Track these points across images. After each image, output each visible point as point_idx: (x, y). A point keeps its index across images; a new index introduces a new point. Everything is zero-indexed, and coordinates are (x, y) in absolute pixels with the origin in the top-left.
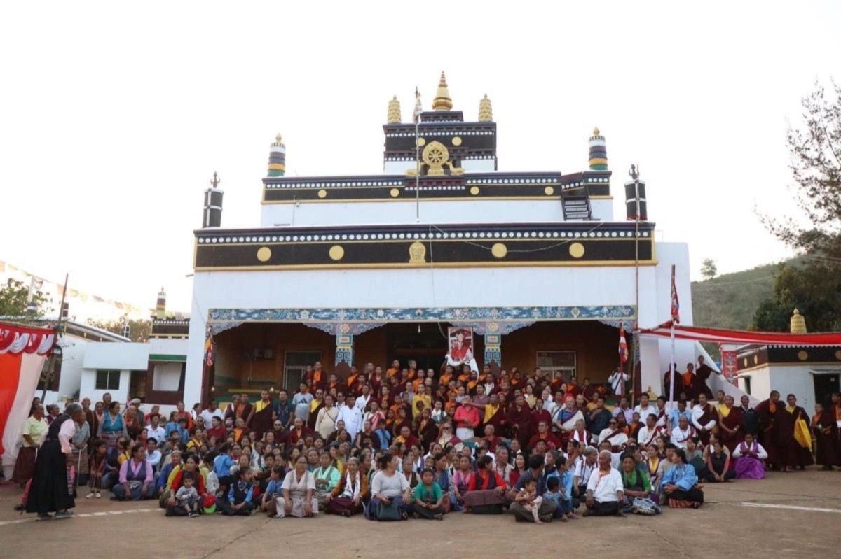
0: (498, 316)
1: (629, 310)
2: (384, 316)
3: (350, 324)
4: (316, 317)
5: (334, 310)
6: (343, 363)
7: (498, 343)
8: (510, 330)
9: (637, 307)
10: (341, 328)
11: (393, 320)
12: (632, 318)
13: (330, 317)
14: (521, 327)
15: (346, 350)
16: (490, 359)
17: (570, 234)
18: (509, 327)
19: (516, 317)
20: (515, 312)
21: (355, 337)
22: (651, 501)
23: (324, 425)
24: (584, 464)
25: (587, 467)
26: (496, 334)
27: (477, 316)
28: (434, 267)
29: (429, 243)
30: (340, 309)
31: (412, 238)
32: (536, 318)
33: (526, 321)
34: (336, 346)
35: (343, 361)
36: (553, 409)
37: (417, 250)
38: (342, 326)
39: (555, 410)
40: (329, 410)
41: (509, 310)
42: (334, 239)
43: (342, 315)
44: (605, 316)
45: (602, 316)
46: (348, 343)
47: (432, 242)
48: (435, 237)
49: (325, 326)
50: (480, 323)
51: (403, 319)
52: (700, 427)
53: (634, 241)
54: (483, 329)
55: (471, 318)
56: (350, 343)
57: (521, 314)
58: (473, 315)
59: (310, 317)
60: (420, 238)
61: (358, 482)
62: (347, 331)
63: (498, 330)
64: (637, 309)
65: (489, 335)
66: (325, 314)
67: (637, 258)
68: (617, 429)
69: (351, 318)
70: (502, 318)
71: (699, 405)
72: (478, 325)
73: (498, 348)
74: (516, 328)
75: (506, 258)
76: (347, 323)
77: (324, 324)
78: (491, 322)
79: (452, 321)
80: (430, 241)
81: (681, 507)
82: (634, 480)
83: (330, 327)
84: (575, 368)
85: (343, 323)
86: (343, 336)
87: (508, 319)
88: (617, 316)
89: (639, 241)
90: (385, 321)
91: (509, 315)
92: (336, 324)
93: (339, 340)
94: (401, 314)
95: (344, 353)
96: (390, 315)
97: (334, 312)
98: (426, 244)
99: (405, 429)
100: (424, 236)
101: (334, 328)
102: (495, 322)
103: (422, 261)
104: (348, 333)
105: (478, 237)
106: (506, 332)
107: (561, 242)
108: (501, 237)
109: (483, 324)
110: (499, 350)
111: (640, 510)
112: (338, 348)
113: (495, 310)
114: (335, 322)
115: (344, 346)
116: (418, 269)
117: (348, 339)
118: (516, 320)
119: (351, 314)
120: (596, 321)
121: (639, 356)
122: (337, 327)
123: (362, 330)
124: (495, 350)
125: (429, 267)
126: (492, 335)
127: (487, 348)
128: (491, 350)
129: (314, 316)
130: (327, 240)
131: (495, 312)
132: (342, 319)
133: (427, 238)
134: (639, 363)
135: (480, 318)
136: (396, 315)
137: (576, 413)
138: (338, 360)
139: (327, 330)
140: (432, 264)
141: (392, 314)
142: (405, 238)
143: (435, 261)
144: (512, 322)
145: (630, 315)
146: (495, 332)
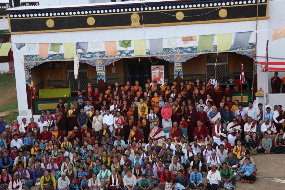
0: (180, 52)
1: (252, 45)
2: (120, 55)
3: (102, 60)
4: (84, 57)
5: (93, 53)
6: (101, 81)
7: (181, 66)
8: (187, 59)
9: (256, 43)
10: (98, 62)
11: (125, 56)
12: (253, 50)
13: (92, 57)
14: (192, 57)
15: (102, 74)
16: (177, 75)
17: (219, 4)
18: (186, 57)
19: (190, 52)
20: (189, 50)
21: (106, 67)
22: (231, 184)
23: (97, 126)
24: (211, 158)
25: (212, 159)
26: (179, 62)
27: (169, 52)
28: (145, 27)
29: (141, 13)
30: (97, 52)
31: (132, 11)
32: (201, 52)
33: (195, 54)
34: (97, 72)
35: (101, 79)
36: (206, 110)
37: (135, 17)
38: (99, 61)
39: (207, 110)
40: (98, 117)
41: (186, 49)
42: (88, 13)
43: (98, 55)
44: (238, 49)
45: (237, 50)
46: (102, 70)
47: (143, 13)
48: (144, 10)
49: (90, 61)
50: (171, 56)
51: (130, 56)
52: (277, 122)
53: (256, 6)
54: (172, 59)
55: (166, 54)
56: (103, 70)
57: (192, 50)
58: (167, 52)
59: (81, 57)
60: (136, 11)
61: (117, 178)
62: (102, 64)
63: (180, 60)
64: (256, 45)
65: (176, 63)
66: (89, 55)
67: (257, 16)
68: (236, 123)
69: (103, 57)
70: (183, 53)
71: (277, 111)
72: (170, 57)
73: (181, 69)
74: (190, 58)
75: (184, 20)
76: (101, 60)
77: (89, 61)
78: (177, 55)
79: (157, 56)
80: (142, 12)
81: (246, 183)
82: (226, 173)
83: (92, 62)
84: (227, 63)
85: (99, 60)
86: (99, 66)
87: (186, 53)
88: (245, 49)
89: (259, 5)
90: (121, 57)
91: (186, 51)
92: (95, 60)
93: (98, 69)
94: (129, 53)
95: (101, 76)
96: (123, 54)
97: (93, 54)
98: (140, 14)
99: (134, 127)
100: (138, 9)
101: (94, 62)
102: (179, 55)
103: (138, 23)
104: (101, 65)
105: (168, 9)
106: (185, 60)
107: (214, 9)
108: (180, 8)
109: (172, 57)
110: (182, 70)
111: (226, 188)
112: (98, 73)
113: (178, 49)
114: (94, 59)
115: (101, 71)
116: (136, 29)
117: (102, 68)
118: (190, 54)
119: (103, 55)
120: (234, 52)
121: (256, 70)
122: (96, 62)
123: (109, 63)
124: (179, 70)
125: (142, 27)
126: (177, 62)
127: (175, 69)
128: (177, 71)
129: (83, 57)
130: (85, 14)
131: (179, 50)
132: (98, 57)
133: (140, 10)
134: (257, 73)
135: (171, 53)
136: (127, 54)
137: (217, 113)
138: (98, 79)
139: (90, 64)
140: (143, 25)
141: (124, 54)
142: (128, 11)
143: (145, 23)
144: (188, 55)
145: (252, 48)
146: (179, 61)
